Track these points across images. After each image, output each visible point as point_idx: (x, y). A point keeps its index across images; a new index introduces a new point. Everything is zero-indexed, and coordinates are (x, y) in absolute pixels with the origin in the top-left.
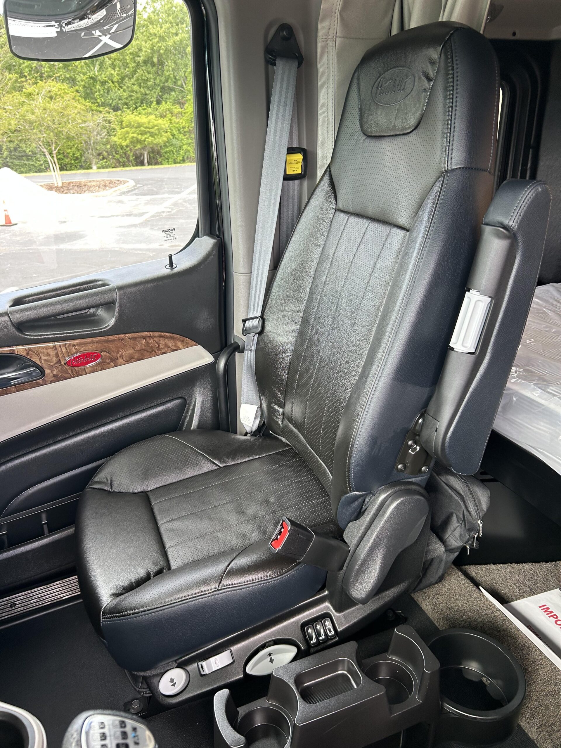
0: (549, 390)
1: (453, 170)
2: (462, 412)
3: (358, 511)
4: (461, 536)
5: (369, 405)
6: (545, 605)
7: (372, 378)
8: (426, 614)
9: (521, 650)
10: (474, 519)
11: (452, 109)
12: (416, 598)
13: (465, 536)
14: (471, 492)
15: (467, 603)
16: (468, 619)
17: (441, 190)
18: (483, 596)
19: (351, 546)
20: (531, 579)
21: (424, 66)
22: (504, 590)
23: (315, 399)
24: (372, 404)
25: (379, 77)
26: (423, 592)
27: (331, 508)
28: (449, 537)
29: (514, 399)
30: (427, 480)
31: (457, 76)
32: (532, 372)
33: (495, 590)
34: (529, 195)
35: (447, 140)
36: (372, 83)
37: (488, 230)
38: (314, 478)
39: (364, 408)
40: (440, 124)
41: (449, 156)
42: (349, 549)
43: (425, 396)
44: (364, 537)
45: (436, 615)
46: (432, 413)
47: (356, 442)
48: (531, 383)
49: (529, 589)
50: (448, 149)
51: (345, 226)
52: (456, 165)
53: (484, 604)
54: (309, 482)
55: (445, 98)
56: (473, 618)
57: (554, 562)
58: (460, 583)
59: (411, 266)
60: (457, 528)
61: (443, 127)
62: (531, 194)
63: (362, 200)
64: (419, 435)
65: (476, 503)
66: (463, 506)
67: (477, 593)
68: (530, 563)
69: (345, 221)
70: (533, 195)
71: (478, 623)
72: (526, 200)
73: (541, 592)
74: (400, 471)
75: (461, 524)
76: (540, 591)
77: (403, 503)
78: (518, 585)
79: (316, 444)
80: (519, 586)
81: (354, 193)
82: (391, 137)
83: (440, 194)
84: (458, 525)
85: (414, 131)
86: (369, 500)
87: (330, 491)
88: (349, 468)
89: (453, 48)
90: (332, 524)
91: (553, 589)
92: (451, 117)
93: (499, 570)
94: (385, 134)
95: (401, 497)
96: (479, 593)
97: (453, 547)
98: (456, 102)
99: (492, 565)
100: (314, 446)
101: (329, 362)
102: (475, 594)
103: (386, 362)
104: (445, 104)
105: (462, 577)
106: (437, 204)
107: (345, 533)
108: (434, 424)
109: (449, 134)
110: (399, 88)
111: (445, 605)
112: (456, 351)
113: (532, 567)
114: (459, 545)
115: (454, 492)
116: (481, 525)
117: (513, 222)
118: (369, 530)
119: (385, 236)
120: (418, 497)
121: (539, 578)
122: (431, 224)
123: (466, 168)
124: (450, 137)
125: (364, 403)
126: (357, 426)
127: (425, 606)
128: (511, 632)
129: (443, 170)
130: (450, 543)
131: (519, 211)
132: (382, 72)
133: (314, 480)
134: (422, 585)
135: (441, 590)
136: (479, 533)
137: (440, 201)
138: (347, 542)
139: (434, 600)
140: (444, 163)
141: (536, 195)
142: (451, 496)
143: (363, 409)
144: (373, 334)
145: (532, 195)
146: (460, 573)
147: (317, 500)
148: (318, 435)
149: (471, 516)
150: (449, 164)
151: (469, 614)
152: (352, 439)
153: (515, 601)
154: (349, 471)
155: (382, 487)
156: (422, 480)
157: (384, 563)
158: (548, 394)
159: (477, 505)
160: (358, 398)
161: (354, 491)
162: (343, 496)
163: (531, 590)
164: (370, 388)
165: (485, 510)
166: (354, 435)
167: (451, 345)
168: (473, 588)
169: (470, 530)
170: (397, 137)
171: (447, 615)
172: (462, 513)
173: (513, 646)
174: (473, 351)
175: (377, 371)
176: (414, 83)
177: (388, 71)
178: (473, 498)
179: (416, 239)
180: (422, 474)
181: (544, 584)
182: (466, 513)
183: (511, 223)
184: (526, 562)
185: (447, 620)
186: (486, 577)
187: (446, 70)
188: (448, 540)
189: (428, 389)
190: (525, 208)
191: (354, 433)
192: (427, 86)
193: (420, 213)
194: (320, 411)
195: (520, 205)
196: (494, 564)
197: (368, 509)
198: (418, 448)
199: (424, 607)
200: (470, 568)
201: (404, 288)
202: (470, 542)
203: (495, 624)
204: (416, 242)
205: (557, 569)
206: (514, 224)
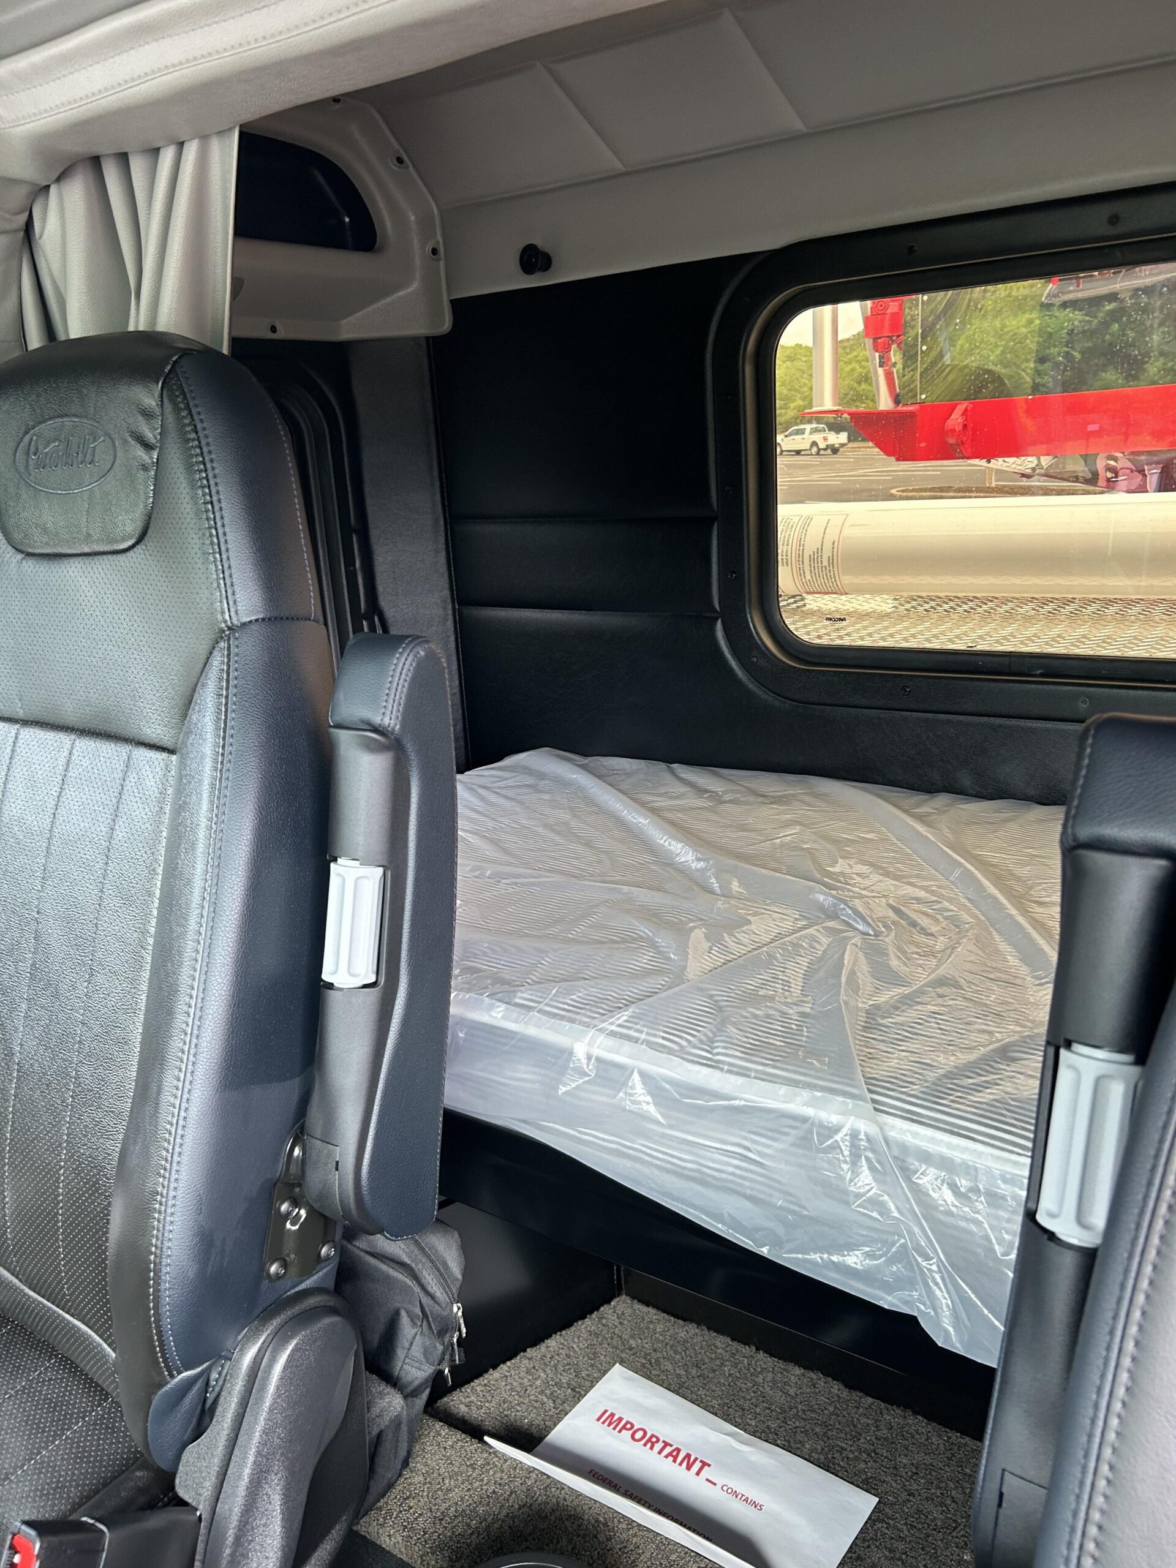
0: (518, 1000)
1: (244, 624)
2: (380, 1111)
3: (199, 1408)
4: (426, 1353)
5: (178, 1163)
6: (606, 1411)
7: (172, 1100)
8: (395, 1556)
9: (595, 1537)
10: (444, 1305)
11: (213, 507)
12: (363, 1529)
13: (435, 1347)
14: (422, 1249)
15: (469, 1487)
16: (481, 1523)
17: (229, 666)
18: (496, 1453)
19: (201, 1507)
20: (567, 1367)
21: (131, 421)
22: (527, 1417)
23: (25, 1174)
24: (185, 1159)
25: (26, 433)
26: (377, 1508)
27: (125, 1426)
28: (405, 1366)
29: (461, 1035)
30: (335, 1274)
31: (208, 444)
32: (478, 970)
33: (512, 1425)
34: (406, 666)
35: (216, 566)
36: (12, 444)
37: (345, 739)
38: (60, 1365)
39: (167, 1175)
40: (195, 536)
41: (230, 598)
42: (198, 1513)
43: (295, 1098)
44: (227, 1470)
45: (417, 1549)
46: (318, 1131)
47: (165, 1261)
48: (481, 994)
49: (569, 1390)
50: (223, 586)
51: (13, 751)
52: (248, 615)
53: (503, 1471)
54: (51, 1379)
55: (193, 486)
56: (490, 1515)
57: (596, 1313)
58: (445, 1448)
59: (202, 833)
60: (414, 1338)
61: (201, 541)
62: (408, 663)
63: (43, 691)
64: (300, 1185)
65: (438, 1270)
66: (417, 1289)
67: (481, 1453)
68: (556, 1333)
69: (11, 740)
70: (414, 665)
71: (503, 1521)
72: (403, 676)
73: (592, 1387)
74: (278, 1277)
75: (421, 1326)
76: (588, 1384)
77: (301, 1349)
78: (548, 1392)
79: (52, 1282)
80: (551, 1394)
81: (20, 676)
82: (85, 558)
83: (228, 676)
84: (415, 1331)
85: (138, 547)
86: (220, 1374)
87: (116, 1387)
88: (158, 1327)
89: (186, 391)
90: (139, 1469)
91: (610, 1369)
92: (215, 523)
93: (506, 1376)
94: (69, 551)
95: (292, 1337)
96: (487, 1451)
97: (417, 1383)
98: (218, 492)
99: (491, 1371)
100: (46, 1291)
101: (44, 1074)
102: (480, 1458)
103: (195, 1055)
104: (194, 498)
105: (445, 1431)
106: (227, 697)
107: (177, 1481)
108: (330, 1154)
109: (218, 556)
110: (80, 459)
111: (429, 1514)
112: (341, 989)
113: (563, 1341)
114: (427, 1374)
115: (392, 1264)
116: (460, 1314)
117: (391, 719)
118: (236, 1448)
119: (121, 766)
120: (327, 1321)
121: (581, 1358)
122: (224, 739)
123: (270, 619)
124: (221, 561)
125: (163, 1162)
126: (159, 1221)
127: (387, 1539)
128: (567, 1506)
129: (223, 625)
130: (409, 1378)
131: (395, 695)
132: (31, 423)
133: (63, 1370)
134: (370, 1498)
135: (411, 1484)
136: (460, 1330)
137: (232, 690)
138: (190, 1501)
139: (402, 1515)
140: (223, 613)
141: (418, 664)
142: (388, 1277)
143: (164, 1177)
144: (145, 988)
145: (411, 665)
146: (438, 1425)
147: (83, 1418)
148: (54, 1261)
149: (436, 1302)
150: (233, 614)
151: (480, 1510)
152: (152, 1257)
153: (552, 1429)
154: (160, 1334)
155: (244, 1332)
156: (326, 1275)
157: (288, 1508)
158: (518, 1010)
159: (442, 1272)
160: (146, 1154)
161: (179, 1373)
162: (155, 1393)
163: (573, 1390)
164: (172, 1125)
165: (460, 1277)
166: (156, 1246)
167: (326, 976)
168: (473, 1445)
169: (441, 1334)
170: (99, 557)
171: (439, 1537)
172: (418, 1303)
173: (579, 1536)
174: (373, 980)
175: (179, 1080)
176: (115, 452)
177: (45, 421)
178: (432, 1261)
179: (200, 772)
180: (323, 1264)
181: (592, 1366)
182: (426, 1300)
183: (386, 721)
184: (549, 1336)
185: (442, 1550)
186: (487, 1404)
187: (183, 434)
188: (403, 1374)
189: (297, 1080)
190: (405, 690)
191: (154, 1241)
192: (146, 458)
193: (194, 717)
194: (46, 1199)
195: (395, 686)
196: (495, 1367)
197: (222, 1398)
198: (303, 1213)
199: (385, 1541)
200: (452, 1400)
201: (198, 883)
202: (447, 1357)
203: (533, 1507)
204: (200, 781)
205: (604, 1325)
206: (392, 722)
